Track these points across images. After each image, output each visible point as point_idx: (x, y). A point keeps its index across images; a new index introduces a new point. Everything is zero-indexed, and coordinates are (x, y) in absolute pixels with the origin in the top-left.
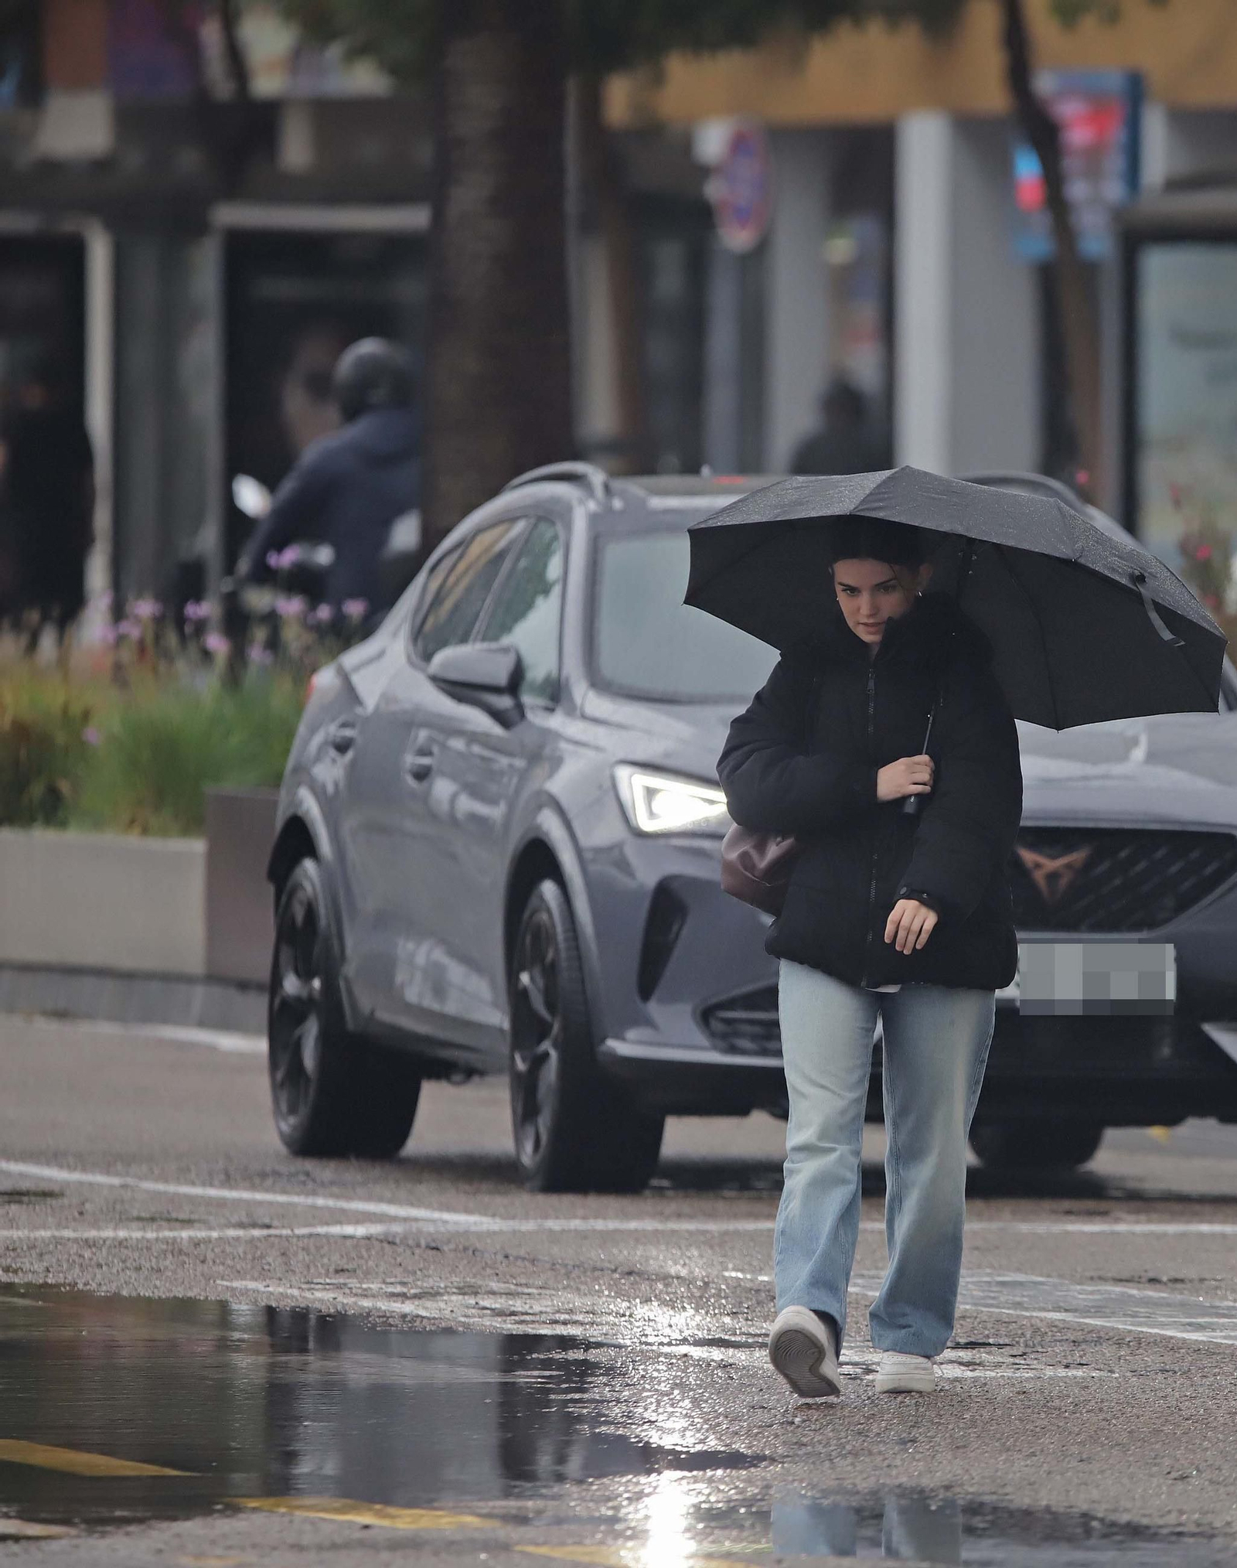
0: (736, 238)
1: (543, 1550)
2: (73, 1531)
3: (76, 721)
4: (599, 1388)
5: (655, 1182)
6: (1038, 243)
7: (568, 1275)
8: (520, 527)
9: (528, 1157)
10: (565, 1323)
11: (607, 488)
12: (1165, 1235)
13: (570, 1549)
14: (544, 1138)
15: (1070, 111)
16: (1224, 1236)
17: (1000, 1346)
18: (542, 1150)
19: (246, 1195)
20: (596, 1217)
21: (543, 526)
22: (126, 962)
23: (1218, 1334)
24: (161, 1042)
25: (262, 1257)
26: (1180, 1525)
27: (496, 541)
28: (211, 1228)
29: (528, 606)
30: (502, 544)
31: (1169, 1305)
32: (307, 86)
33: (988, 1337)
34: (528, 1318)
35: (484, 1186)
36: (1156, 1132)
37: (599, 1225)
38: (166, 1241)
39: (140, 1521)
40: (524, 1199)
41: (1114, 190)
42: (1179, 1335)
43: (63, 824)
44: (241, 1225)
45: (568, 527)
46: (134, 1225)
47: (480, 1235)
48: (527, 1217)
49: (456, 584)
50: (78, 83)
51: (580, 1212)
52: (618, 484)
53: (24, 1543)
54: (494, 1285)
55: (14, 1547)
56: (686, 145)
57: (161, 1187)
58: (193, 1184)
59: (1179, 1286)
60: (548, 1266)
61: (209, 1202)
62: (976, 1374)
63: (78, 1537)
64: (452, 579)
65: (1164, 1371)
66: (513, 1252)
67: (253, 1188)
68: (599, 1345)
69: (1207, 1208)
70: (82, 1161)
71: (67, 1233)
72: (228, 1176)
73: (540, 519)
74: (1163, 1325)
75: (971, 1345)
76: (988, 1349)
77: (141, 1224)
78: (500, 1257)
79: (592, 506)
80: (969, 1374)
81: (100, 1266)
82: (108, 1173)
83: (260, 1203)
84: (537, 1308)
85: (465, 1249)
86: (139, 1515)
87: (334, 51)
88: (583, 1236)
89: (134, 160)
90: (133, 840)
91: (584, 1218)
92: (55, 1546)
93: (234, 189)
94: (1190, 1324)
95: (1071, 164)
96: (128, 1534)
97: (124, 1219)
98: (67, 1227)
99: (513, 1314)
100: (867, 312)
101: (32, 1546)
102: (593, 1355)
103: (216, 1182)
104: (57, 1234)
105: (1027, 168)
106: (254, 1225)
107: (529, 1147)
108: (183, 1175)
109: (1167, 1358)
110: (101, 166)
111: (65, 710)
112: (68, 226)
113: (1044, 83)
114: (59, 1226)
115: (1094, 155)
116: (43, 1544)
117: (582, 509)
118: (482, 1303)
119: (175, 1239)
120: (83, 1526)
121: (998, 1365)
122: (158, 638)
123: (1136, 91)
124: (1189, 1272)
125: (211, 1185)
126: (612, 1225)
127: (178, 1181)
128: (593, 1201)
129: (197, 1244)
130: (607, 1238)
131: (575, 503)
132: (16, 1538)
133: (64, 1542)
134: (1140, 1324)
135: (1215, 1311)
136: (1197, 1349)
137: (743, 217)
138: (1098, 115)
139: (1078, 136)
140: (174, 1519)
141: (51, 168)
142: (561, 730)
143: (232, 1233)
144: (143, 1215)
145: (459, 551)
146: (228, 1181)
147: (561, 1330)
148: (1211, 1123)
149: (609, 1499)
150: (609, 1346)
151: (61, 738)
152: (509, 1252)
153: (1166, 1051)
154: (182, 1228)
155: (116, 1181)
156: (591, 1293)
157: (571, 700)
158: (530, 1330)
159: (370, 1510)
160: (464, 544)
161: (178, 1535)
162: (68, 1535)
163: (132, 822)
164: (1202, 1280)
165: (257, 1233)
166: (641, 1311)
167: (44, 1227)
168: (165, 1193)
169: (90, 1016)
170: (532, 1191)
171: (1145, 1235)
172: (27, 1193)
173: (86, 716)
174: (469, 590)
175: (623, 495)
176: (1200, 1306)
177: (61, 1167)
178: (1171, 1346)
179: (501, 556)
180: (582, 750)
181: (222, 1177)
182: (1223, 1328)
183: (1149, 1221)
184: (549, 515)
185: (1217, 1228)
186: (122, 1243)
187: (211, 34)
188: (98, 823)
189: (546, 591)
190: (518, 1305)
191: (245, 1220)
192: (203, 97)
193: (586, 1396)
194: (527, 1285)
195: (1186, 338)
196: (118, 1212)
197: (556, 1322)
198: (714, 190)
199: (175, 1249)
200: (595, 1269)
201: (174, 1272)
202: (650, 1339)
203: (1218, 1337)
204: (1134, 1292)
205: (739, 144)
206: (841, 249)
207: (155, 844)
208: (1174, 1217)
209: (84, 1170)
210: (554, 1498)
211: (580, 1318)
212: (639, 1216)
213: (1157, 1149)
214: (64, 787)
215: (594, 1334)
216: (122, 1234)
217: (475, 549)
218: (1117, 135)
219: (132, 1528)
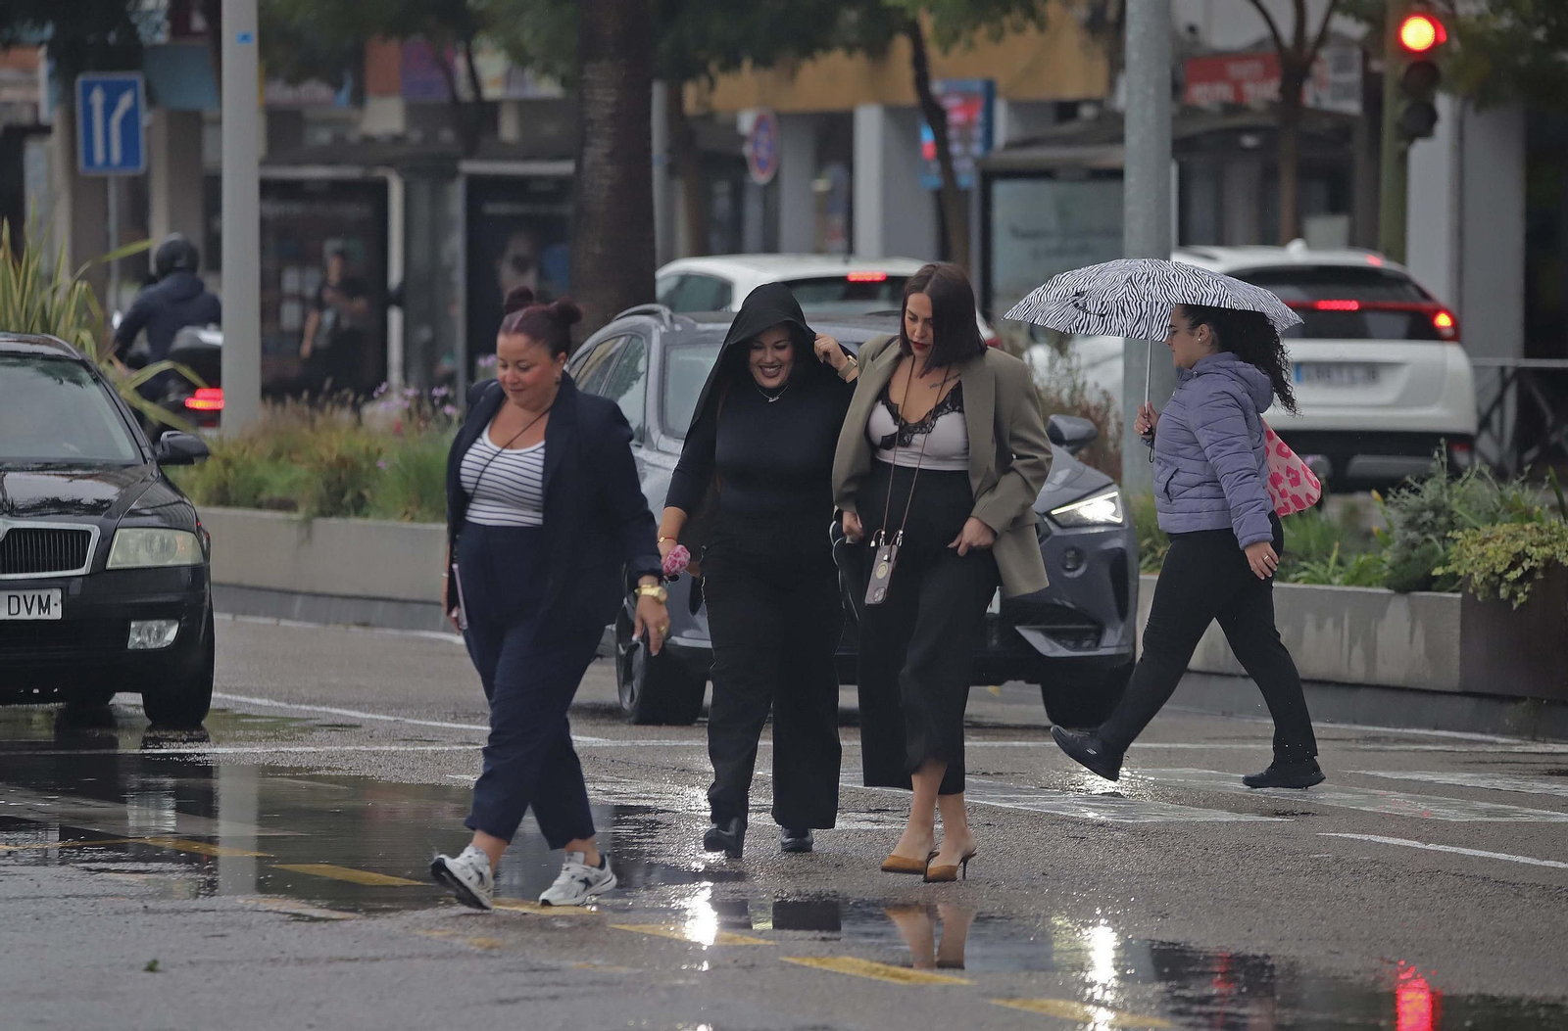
0: (759, 177)
1: (625, 927)
2: (358, 916)
3: (372, 456)
4: (662, 835)
5: (700, 719)
6: (934, 180)
7: (647, 771)
8: (622, 340)
9: (626, 705)
10: (644, 799)
11: (671, 318)
12: (993, 747)
13: (640, 926)
14: (636, 694)
15: (951, 103)
16: (1027, 748)
17: (894, 811)
18: (635, 701)
19: (465, 726)
20: (665, 739)
21: (635, 341)
22: (402, 595)
23: (1021, 804)
24: (422, 640)
25: (473, 761)
26: (992, 912)
27: (608, 351)
28: (445, 745)
29: (628, 387)
30: (612, 351)
31: (993, 787)
32: (515, 93)
33: (888, 806)
34: (623, 796)
35: (602, 721)
36: (991, 689)
37: (667, 743)
38: (418, 752)
39: (398, 910)
40: (624, 728)
41: (977, 149)
42: (998, 805)
43: (367, 516)
44: (462, 744)
45: (649, 342)
46: (401, 743)
47: (597, 749)
48: (625, 738)
49: (585, 374)
50: (385, 92)
51: (656, 736)
52: (677, 316)
53: (330, 922)
54: (605, 777)
55: (324, 925)
56: (733, 125)
57: (417, 722)
58: (436, 720)
59: (999, 777)
60: (636, 766)
61: (444, 730)
62: (880, 827)
63: (361, 919)
64: (582, 373)
65: (988, 825)
66: (616, 758)
67: (470, 722)
68: (663, 811)
69: (1019, 732)
70: (372, 707)
71: (363, 748)
72: (456, 716)
73: (633, 336)
74: (989, 799)
75: (878, 811)
76: (887, 813)
77: (405, 743)
78: (609, 761)
79: (663, 329)
80: (876, 827)
81: (381, 767)
82: (388, 714)
83: (473, 731)
84: (629, 790)
85: (590, 757)
86: (396, 907)
87: (529, 73)
88: (657, 749)
89: (416, 136)
90: (406, 524)
91: (658, 739)
92: (346, 924)
93: (471, 153)
94: (1004, 798)
95: (953, 134)
96: (389, 917)
97: (395, 741)
98: (362, 745)
99: (616, 793)
100: (838, 221)
101: (335, 923)
102: (659, 817)
103: (449, 719)
104: (357, 748)
105: (927, 136)
106: (469, 744)
107: (628, 699)
108: (430, 716)
109: (991, 818)
110: (397, 140)
111: (367, 449)
112: (379, 172)
113: (937, 88)
114: (358, 744)
115: (966, 127)
116: (341, 922)
117: (657, 330)
118: (597, 787)
119: (424, 751)
120: (364, 913)
121: (893, 822)
122: (419, 408)
123: (990, 91)
124: (1006, 769)
125: (446, 721)
126: (674, 743)
127: (427, 718)
128: (664, 729)
129: (436, 754)
130: (671, 750)
131: (653, 327)
132: (326, 920)
133: (352, 922)
134: (975, 799)
135: (1019, 791)
136: (1008, 812)
137: (763, 165)
138: (967, 106)
139: (956, 117)
140: (416, 909)
141: (369, 140)
142: (645, 458)
143: (456, 748)
144: (406, 737)
145: (588, 354)
146: (456, 718)
147: (642, 803)
148: (1021, 683)
149: (665, 898)
150: (669, 811)
151: (365, 465)
152: (614, 758)
153: (995, 642)
154: (428, 745)
155: (392, 719)
156: (660, 781)
157: (651, 441)
158: (624, 803)
159: (527, 904)
160: (590, 351)
161: (417, 918)
162: (354, 918)
163: (406, 513)
164: (1013, 773)
165: (470, 747)
166: (688, 791)
167: (350, 745)
168: (419, 725)
169: (382, 625)
170: (629, 724)
171: (981, 747)
172: (341, 726)
173: (379, 452)
174: (593, 377)
175: (680, 322)
176: (1011, 788)
177: (361, 711)
178: (994, 811)
179: (612, 357)
180: (657, 470)
181: (453, 716)
182: (1024, 800)
183: (985, 740)
184: (638, 335)
185: (1024, 744)
186: (393, 753)
187: (460, 63)
188: (386, 515)
189: (637, 378)
190: (618, 789)
191: (464, 740)
192: (455, 100)
193: (654, 840)
194: (624, 777)
195: (1017, 233)
196: (392, 736)
197: (639, 798)
198: (747, 150)
199: (423, 756)
200: (663, 768)
201: (422, 770)
202: (693, 808)
203: (1021, 806)
204: (974, 780)
205: (760, 123)
206: (822, 185)
207: (417, 526)
208: (999, 737)
209: (374, 713)
210: (634, 897)
211: (653, 796)
212: (690, 738)
213: (992, 699)
214: (366, 493)
215: (661, 805)
216: (394, 748)
217: (596, 354)
218: (979, 117)
219: (392, 914)
